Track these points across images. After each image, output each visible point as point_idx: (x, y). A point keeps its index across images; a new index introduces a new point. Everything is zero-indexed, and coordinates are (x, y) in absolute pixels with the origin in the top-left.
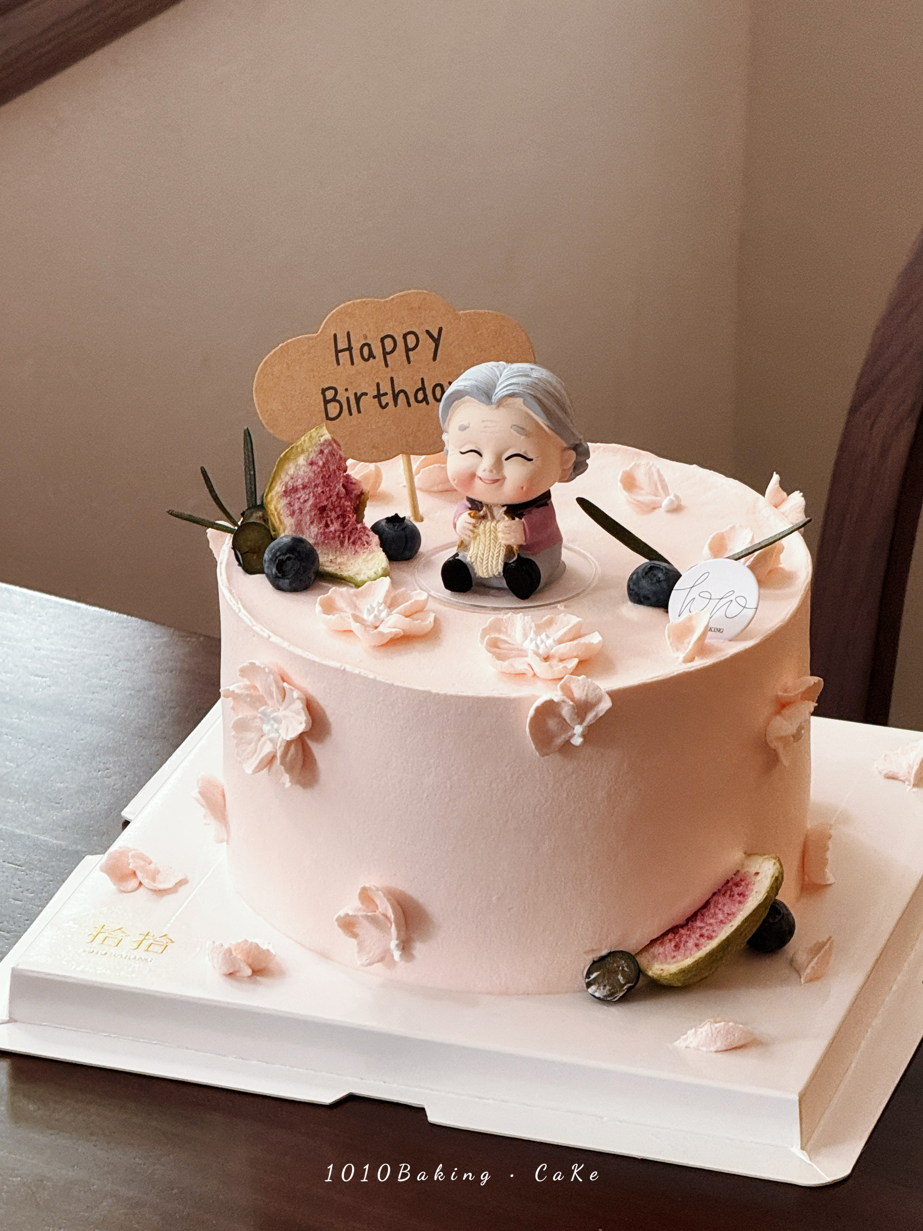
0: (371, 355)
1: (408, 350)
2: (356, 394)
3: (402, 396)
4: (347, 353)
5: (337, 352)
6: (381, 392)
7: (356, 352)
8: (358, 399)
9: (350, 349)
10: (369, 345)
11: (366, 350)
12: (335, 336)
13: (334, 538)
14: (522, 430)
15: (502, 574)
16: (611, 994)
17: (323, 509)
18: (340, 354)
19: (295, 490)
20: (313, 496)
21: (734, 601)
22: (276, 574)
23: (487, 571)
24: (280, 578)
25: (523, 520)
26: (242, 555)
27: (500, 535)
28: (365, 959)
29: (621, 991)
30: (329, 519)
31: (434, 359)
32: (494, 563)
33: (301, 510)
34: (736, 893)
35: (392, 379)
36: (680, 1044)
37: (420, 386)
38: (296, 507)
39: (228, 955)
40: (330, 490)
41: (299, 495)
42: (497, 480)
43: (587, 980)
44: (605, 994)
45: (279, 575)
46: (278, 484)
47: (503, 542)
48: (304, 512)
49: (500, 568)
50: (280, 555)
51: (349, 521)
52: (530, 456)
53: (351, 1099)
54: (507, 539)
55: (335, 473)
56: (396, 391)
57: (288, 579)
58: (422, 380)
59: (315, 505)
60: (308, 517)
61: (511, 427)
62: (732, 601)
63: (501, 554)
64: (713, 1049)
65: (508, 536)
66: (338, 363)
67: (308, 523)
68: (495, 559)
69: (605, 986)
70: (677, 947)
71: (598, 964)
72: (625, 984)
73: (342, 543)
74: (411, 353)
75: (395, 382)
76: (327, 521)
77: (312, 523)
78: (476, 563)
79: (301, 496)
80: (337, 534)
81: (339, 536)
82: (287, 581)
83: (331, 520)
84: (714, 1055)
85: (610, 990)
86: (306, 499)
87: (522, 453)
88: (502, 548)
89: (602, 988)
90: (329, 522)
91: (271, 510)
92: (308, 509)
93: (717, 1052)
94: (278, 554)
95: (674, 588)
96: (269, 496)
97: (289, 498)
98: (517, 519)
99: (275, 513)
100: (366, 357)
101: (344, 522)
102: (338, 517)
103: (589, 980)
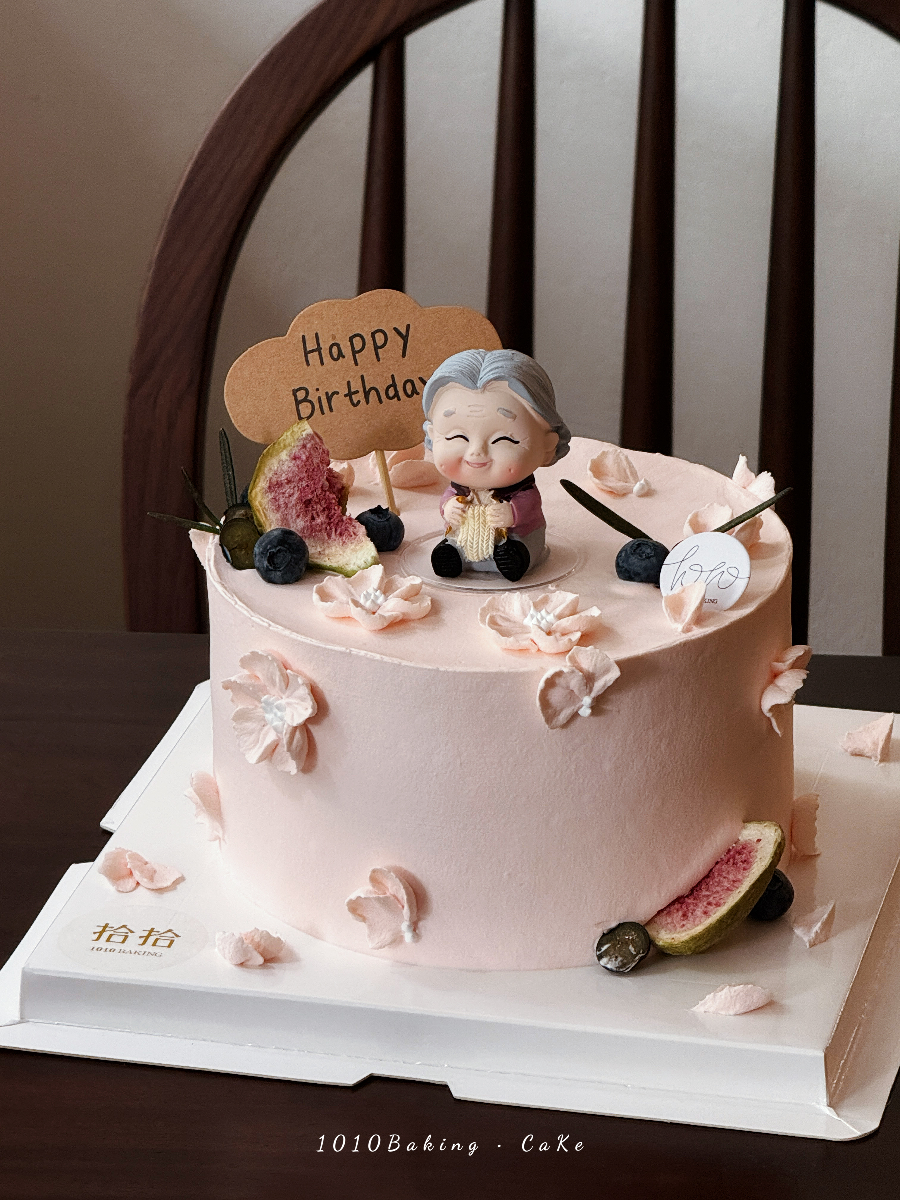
0: (341, 355)
1: (376, 348)
2: (327, 393)
3: (373, 394)
4: (317, 353)
5: (306, 353)
6: (353, 390)
7: (325, 353)
8: (329, 399)
9: (319, 349)
10: (338, 345)
11: (335, 350)
12: (304, 337)
13: (320, 531)
14: (508, 413)
15: (492, 557)
16: (624, 965)
17: (308, 503)
18: (309, 355)
19: (279, 485)
20: (298, 490)
21: (726, 572)
22: (267, 567)
23: (478, 554)
24: (272, 570)
25: (511, 503)
26: (230, 551)
27: (489, 518)
28: (377, 942)
29: (633, 961)
30: (314, 512)
31: (404, 355)
32: (485, 546)
33: (286, 505)
34: (739, 860)
35: (362, 377)
36: (699, 1009)
37: (391, 383)
38: (282, 501)
39: (239, 944)
40: (314, 484)
41: (284, 490)
42: (484, 464)
43: (598, 953)
44: (617, 965)
45: (270, 567)
46: (262, 480)
47: (493, 525)
48: (290, 505)
49: (491, 551)
50: (270, 549)
51: (335, 513)
52: (516, 440)
53: (372, 1079)
54: (497, 522)
55: (318, 466)
56: (367, 390)
57: (280, 571)
58: (393, 376)
59: (300, 499)
60: (294, 511)
61: (498, 411)
62: (724, 572)
63: (491, 537)
64: (732, 1012)
65: (497, 519)
66: (308, 364)
67: (294, 517)
68: (485, 542)
69: (616, 957)
70: (685, 915)
71: (609, 936)
72: (636, 955)
73: (329, 536)
74: (379, 351)
75: (366, 380)
76: (312, 514)
77: (298, 516)
78: (467, 546)
79: (286, 491)
80: (324, 526)
81: (326, 528)
82: (278, 573)
83: (317, 513)
84: (732, 1017)
85: (622, 961)
86: (291, 493)
87: (508, 436)
88: (491, 531)
89: (613, 959)
90: (315, 516)
91: (256, 506)
92: (293, 502)
93: (736, 1015)
94: (269, 546)
95: (664, 563)
96: (254, 492)
97: (273, 494)
98: (505, 502)
99: (261, 509)
100: (336, 357)
101: (330, 515)
102: (324, 510)
103: (600, 952)
